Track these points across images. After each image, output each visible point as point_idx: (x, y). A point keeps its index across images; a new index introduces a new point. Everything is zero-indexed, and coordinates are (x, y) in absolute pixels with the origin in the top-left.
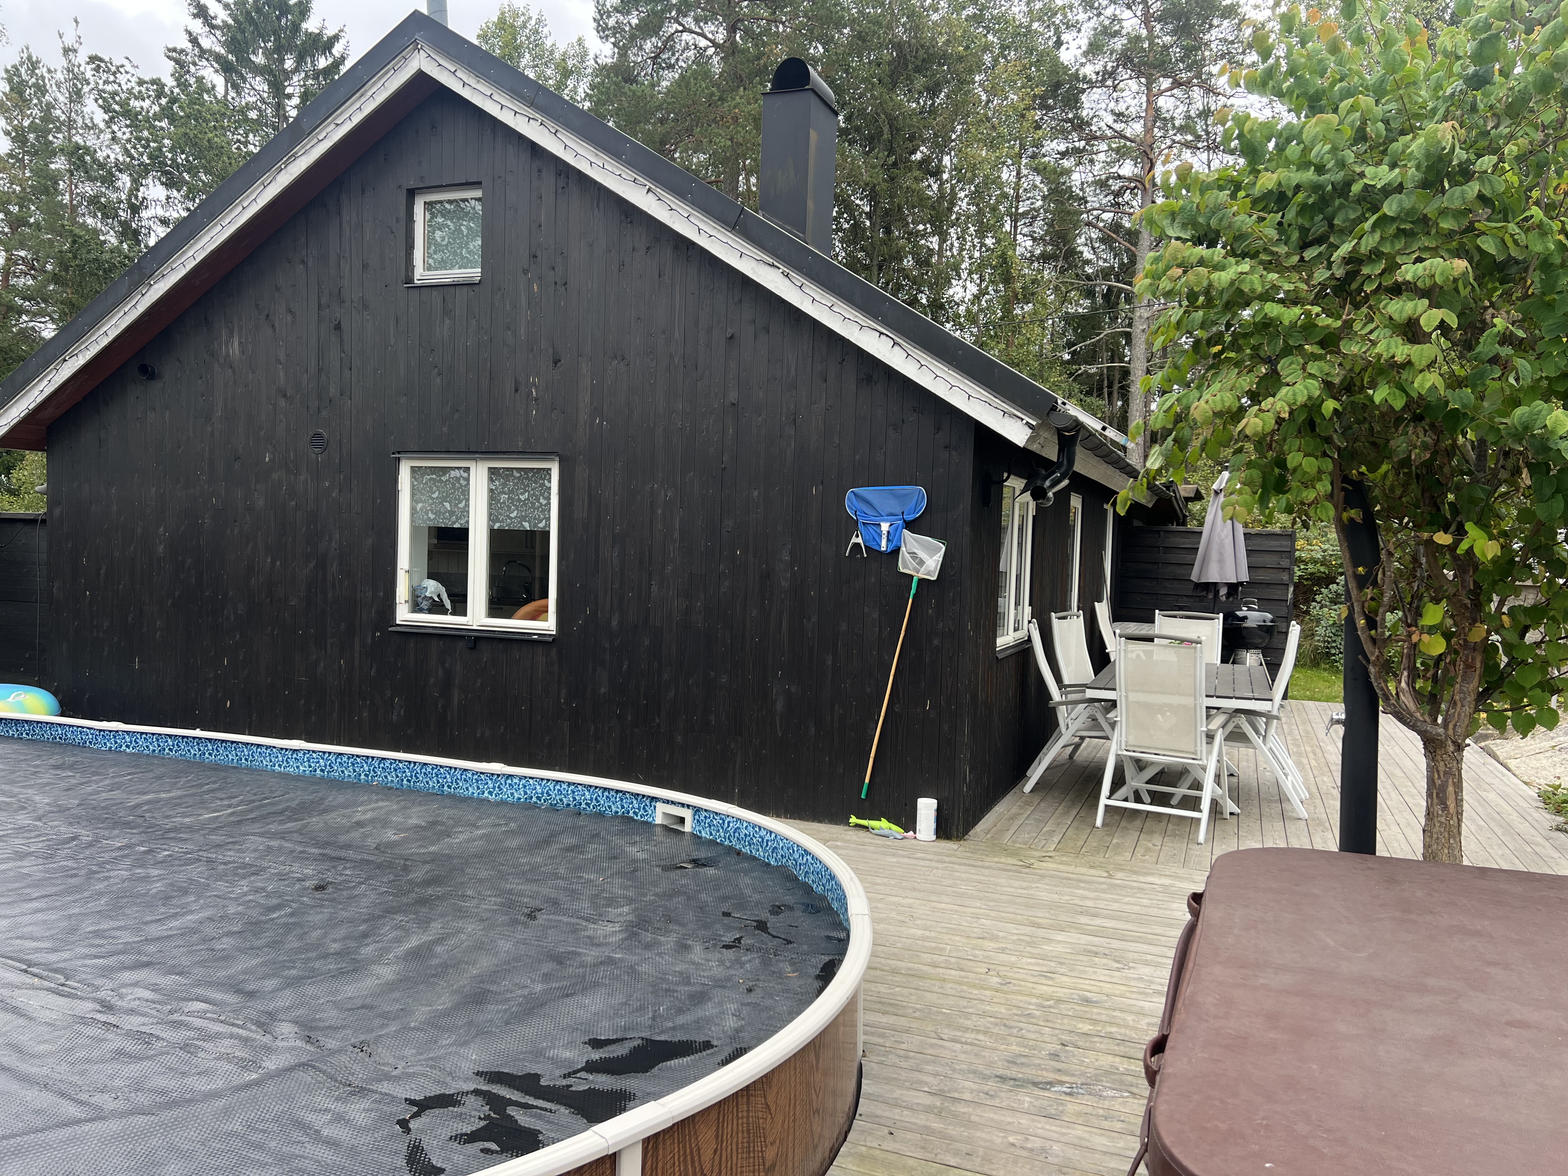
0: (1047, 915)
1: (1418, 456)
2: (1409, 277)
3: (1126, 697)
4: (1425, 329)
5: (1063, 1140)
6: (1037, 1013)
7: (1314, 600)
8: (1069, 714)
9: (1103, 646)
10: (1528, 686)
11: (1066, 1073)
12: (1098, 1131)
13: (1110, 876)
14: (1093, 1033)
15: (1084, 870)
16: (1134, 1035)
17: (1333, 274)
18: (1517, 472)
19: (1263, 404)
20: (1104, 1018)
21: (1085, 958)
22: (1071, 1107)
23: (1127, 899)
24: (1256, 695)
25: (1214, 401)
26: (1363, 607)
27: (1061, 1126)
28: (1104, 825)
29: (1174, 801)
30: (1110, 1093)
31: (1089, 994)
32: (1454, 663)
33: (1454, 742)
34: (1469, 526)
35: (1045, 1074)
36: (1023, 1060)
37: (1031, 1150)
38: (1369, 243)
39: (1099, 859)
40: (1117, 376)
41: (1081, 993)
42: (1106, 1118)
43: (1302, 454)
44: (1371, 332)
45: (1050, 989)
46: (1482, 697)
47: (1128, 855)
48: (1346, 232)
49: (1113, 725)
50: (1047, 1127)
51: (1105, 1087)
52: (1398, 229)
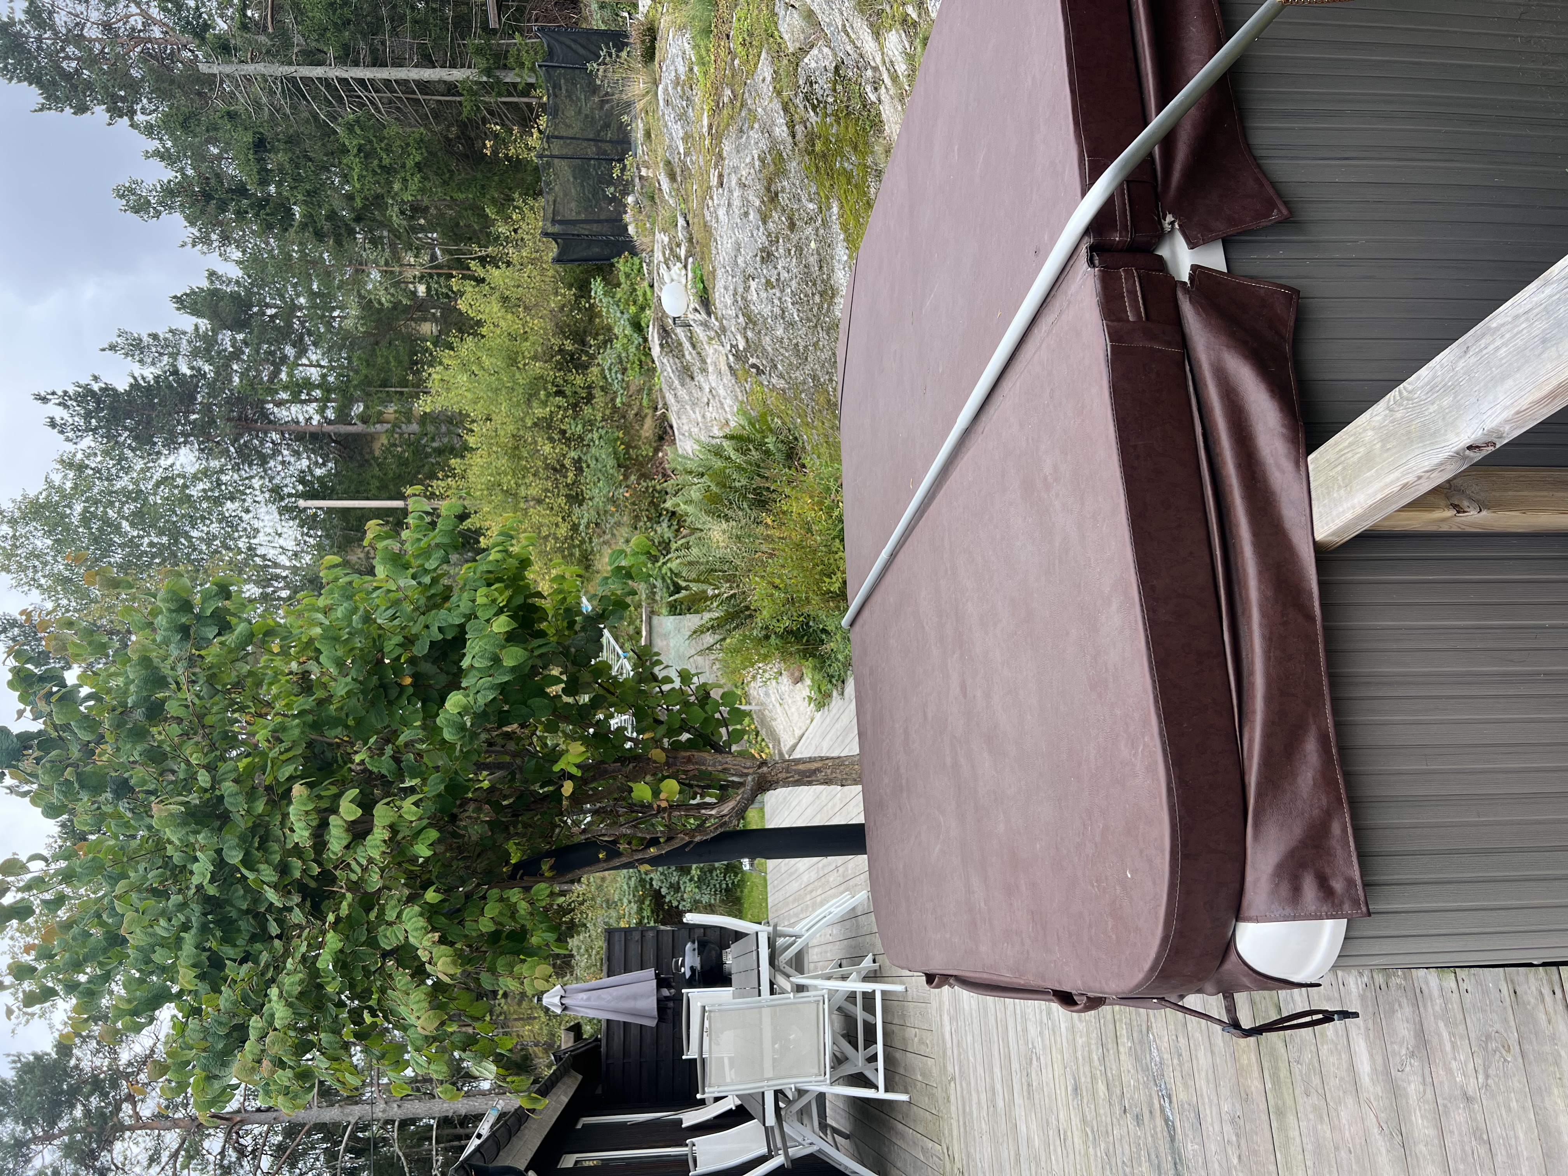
0: (1005, 1145)
1: (486, 815)
2: (306, 834)
3: (768, 1080)
4: (359, 815)
5: (1215, 1101)
6: (1103, 1146)
7: (677, 907)
8: (800, 1144)
9: (728, 1114)
10: (704, 715)
11: (1151, 1105)
12: (1194, 1062)
13: (953, 1079)
14: (1104, 1077)
15: (953, 1108)
16: (1095, 1035)
17: (297, 905)
18: (509, 736)
19: (424, 960)
20: (1087, 1069)
21: (1036, 1096)
22: (1181, 1095)
23: (972, 1059)
24: (754, 948)
25: (418, 1011)
26: (637, 850)
27: (1203, 1104)
28: (907, 1092)
29: (869, 1018)
30: (1155, 1053)
31: (1070, 1088)
32: (686, 772)
33: (759, 767)
34: (556, 768)
35: (1159, 1129)
36: (1153, 1157)
37: (1237, 1135)
38: (268, 873)
39: (939, 1093)
40: (448, 1131)
41: (1070, 1098)
42: (1180, 1055)
43: (481, 918)
44: (358, 863)
45: (1076, 1133)
46: (718, 749)
47: (930, 1062)
48: (257, 897)
49: (801, 1092)
50: (1209, 1120)
51: (1151, 1059)
52: (258, 849)
